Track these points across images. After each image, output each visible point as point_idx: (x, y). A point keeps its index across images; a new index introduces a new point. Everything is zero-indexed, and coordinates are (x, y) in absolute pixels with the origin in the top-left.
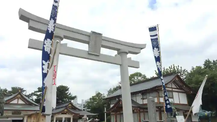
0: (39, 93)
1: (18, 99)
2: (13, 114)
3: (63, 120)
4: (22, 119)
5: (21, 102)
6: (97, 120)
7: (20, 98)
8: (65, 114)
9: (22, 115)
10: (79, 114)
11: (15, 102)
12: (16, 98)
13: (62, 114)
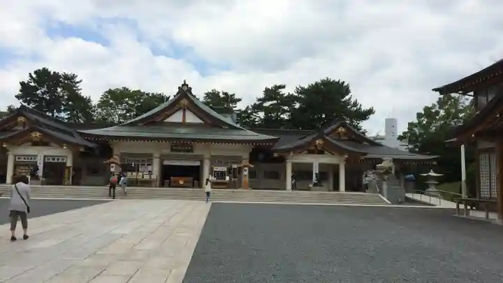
0: (267, 104)
1: (184, 110)
2: (172, 150)
3: (316, 170)
4: (198, 164)
5: (191, 118)
6: (432, 174)
7: (188, 109)
8: (321, 152)
9: (196, 152)
10: (365, 154)
11: (177, 118)
12: (180, 109)
13: (311, 152)
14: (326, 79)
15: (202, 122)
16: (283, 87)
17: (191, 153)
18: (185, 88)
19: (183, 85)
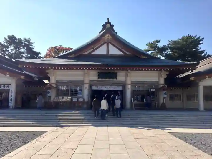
1: (108, 45)
2: (99, 77)
7: (111, 43)
11: (102, 51)
12: (104, 43)
14: (187, 35)
15: (123, 54)
16: (159, 42)
17: (115, 80)
18: (108, 26)
19: (106, 23)
